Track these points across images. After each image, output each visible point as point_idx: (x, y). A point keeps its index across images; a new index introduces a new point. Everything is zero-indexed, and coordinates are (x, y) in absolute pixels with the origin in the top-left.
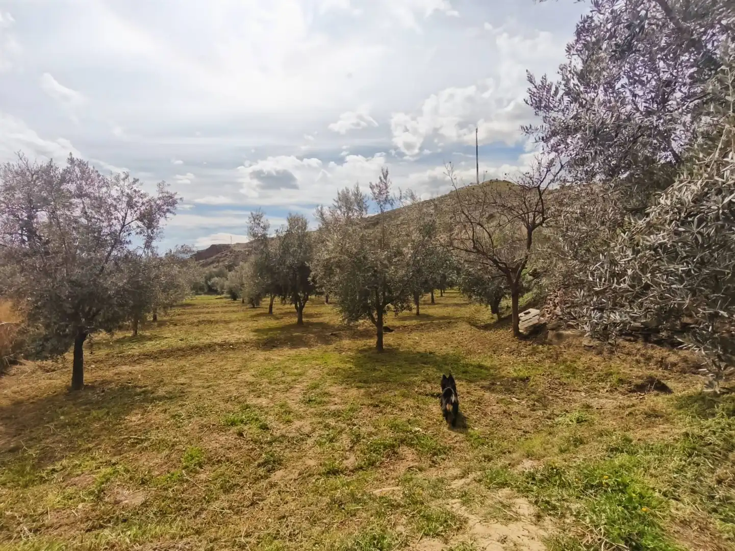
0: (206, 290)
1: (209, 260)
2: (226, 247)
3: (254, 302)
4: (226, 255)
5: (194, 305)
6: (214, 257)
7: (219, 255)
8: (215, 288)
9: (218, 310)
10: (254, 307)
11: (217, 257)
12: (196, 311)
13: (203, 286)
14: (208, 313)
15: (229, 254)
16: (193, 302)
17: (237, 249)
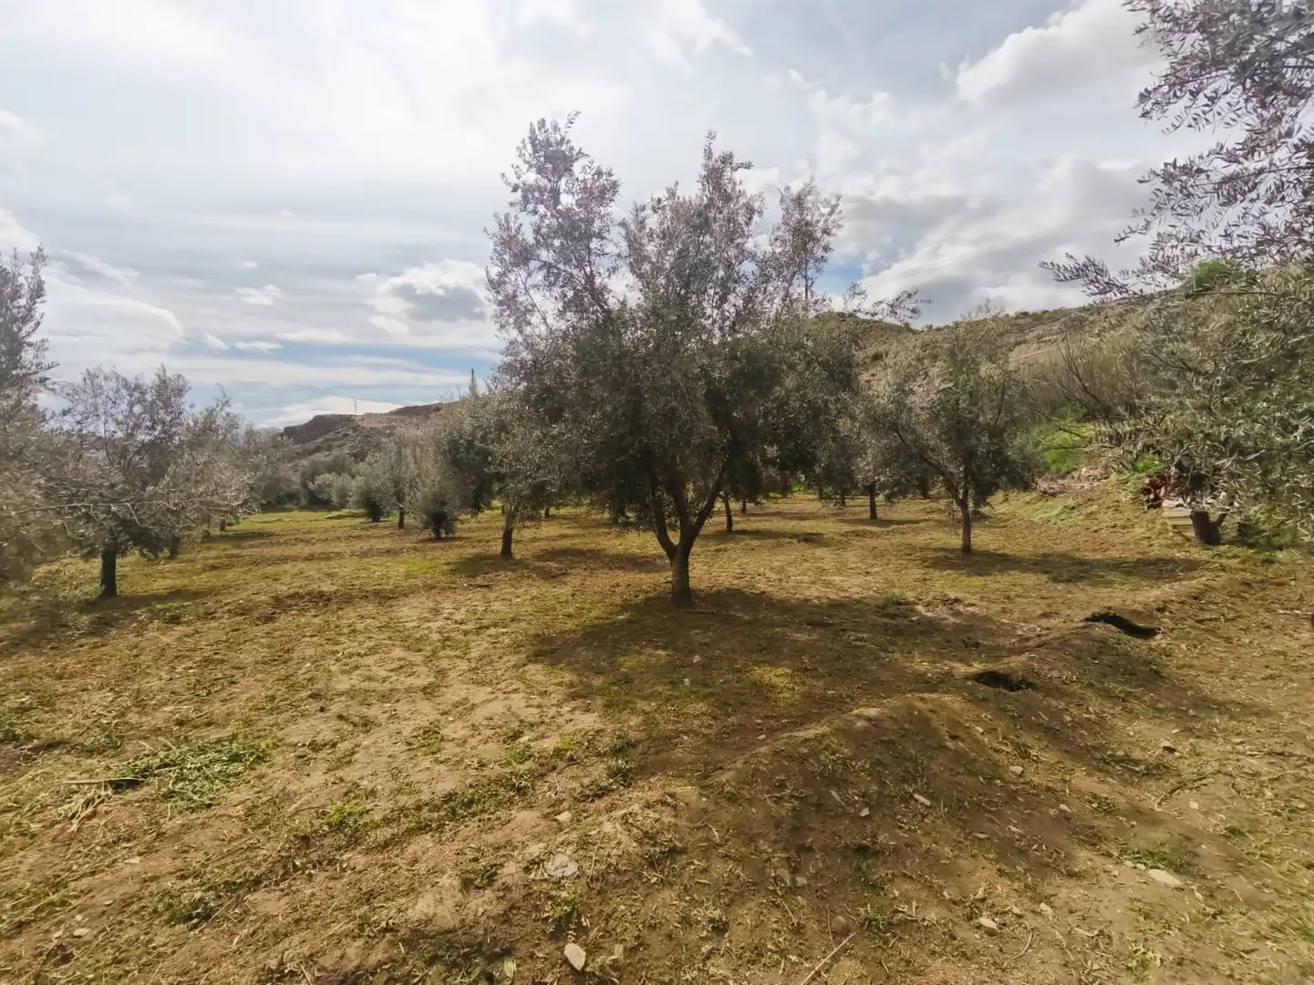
0: (303, 502)
1: (311, 445)
2: (346, 420)
3: (439, 524)
4: (346, 435)
5: (270, 535)
6: (320, 440)
7: (331, 435)
8: (325, 496)
9: (341, 547)
10: (438, 539)
11: (327, 440)
12: (277, 551)
13: (298, 492)
14: (311, 558)
15: (350, 432)
16: (269, 528)
17: (365, 424)
